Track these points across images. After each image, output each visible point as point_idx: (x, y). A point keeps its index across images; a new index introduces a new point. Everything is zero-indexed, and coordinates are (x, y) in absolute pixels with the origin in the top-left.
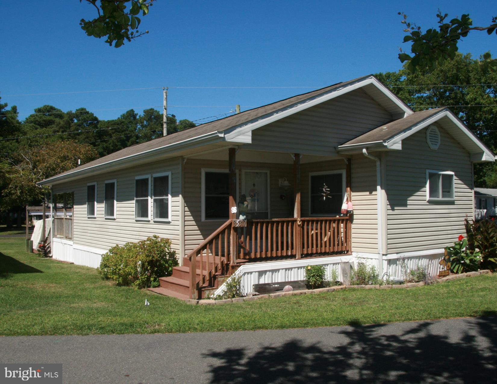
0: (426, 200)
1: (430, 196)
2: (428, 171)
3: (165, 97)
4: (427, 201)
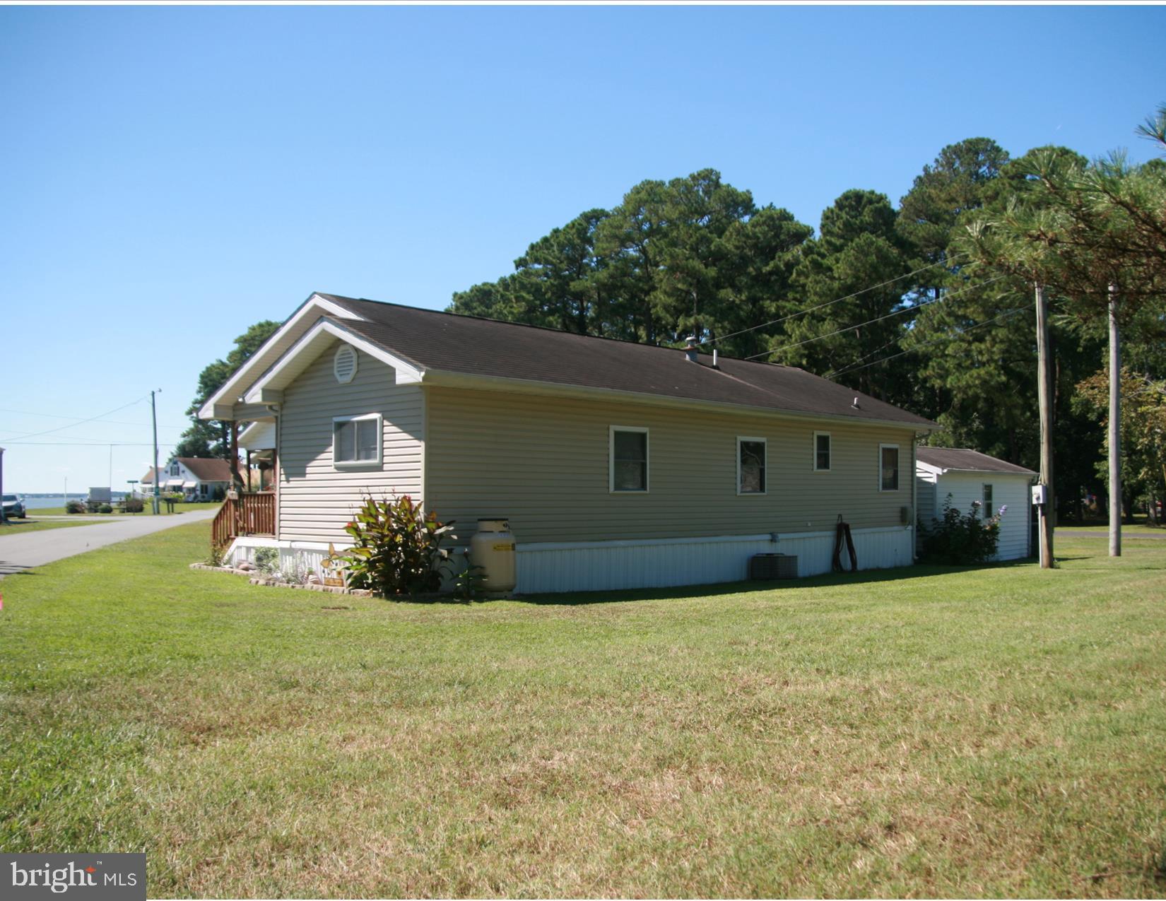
0: (331, 466)
1: (337, 459)
4: (333, 467)
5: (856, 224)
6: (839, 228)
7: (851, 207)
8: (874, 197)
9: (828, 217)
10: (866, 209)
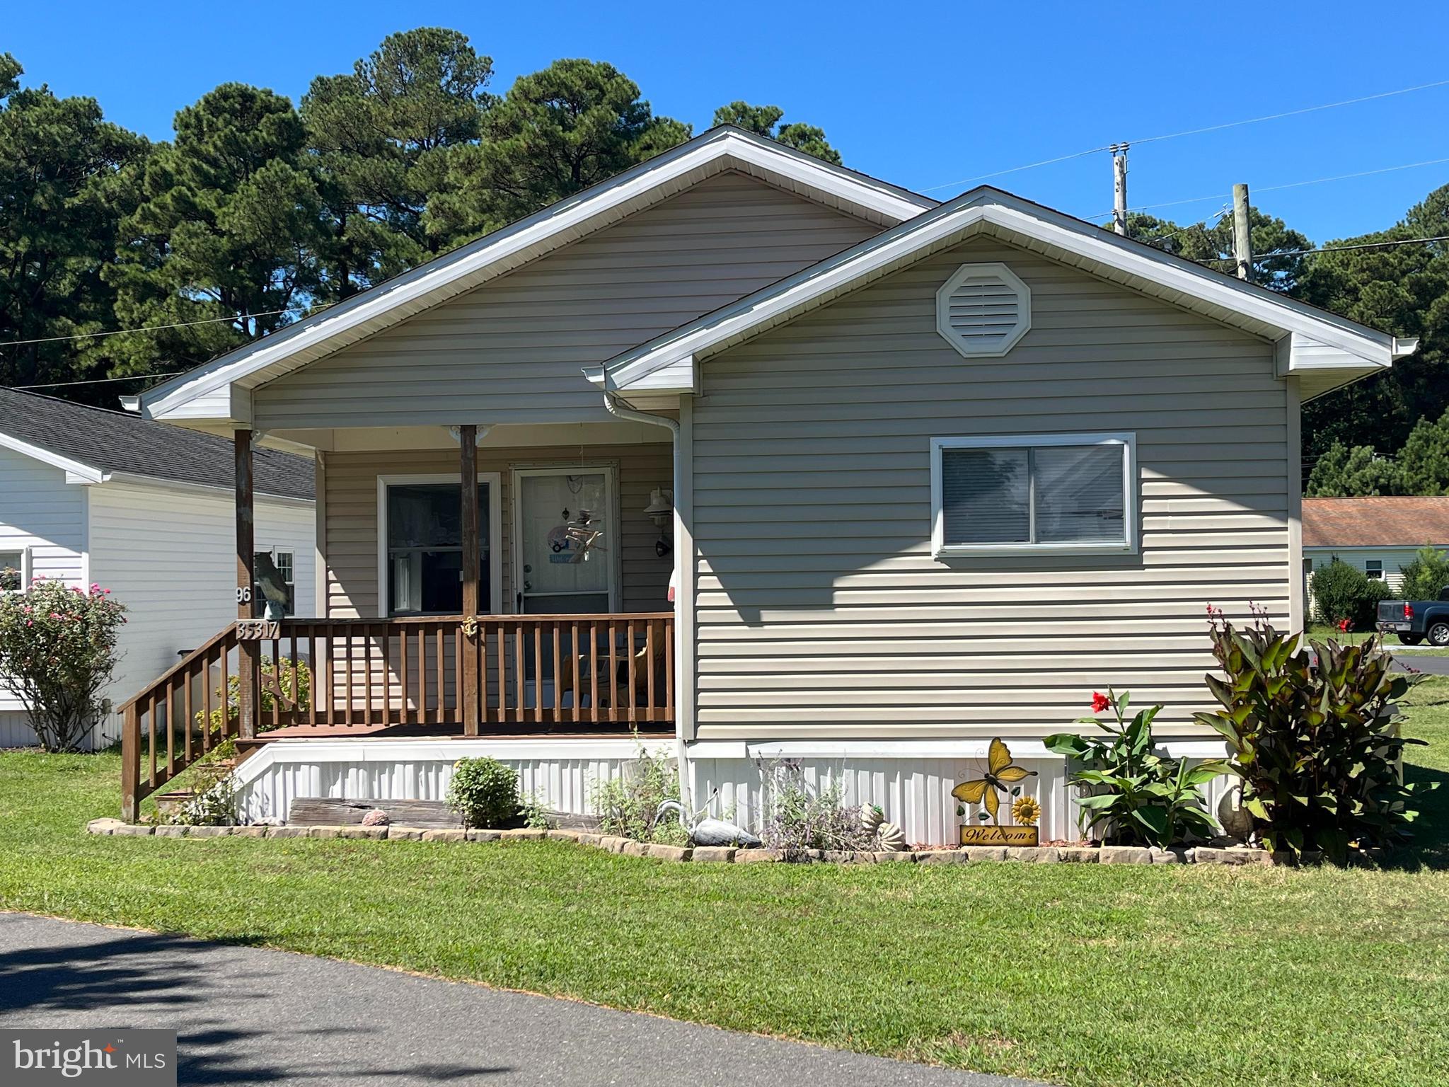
0: (929, 554)
1: (947, 541)
2: (936, 445)
3: (1118, 178)
4: (934, 556)
5: (245, 142)
6: (215, 146)
7: (233, 112)
8: (273, 100)
9: (191, 125)
10: (264, 120)
